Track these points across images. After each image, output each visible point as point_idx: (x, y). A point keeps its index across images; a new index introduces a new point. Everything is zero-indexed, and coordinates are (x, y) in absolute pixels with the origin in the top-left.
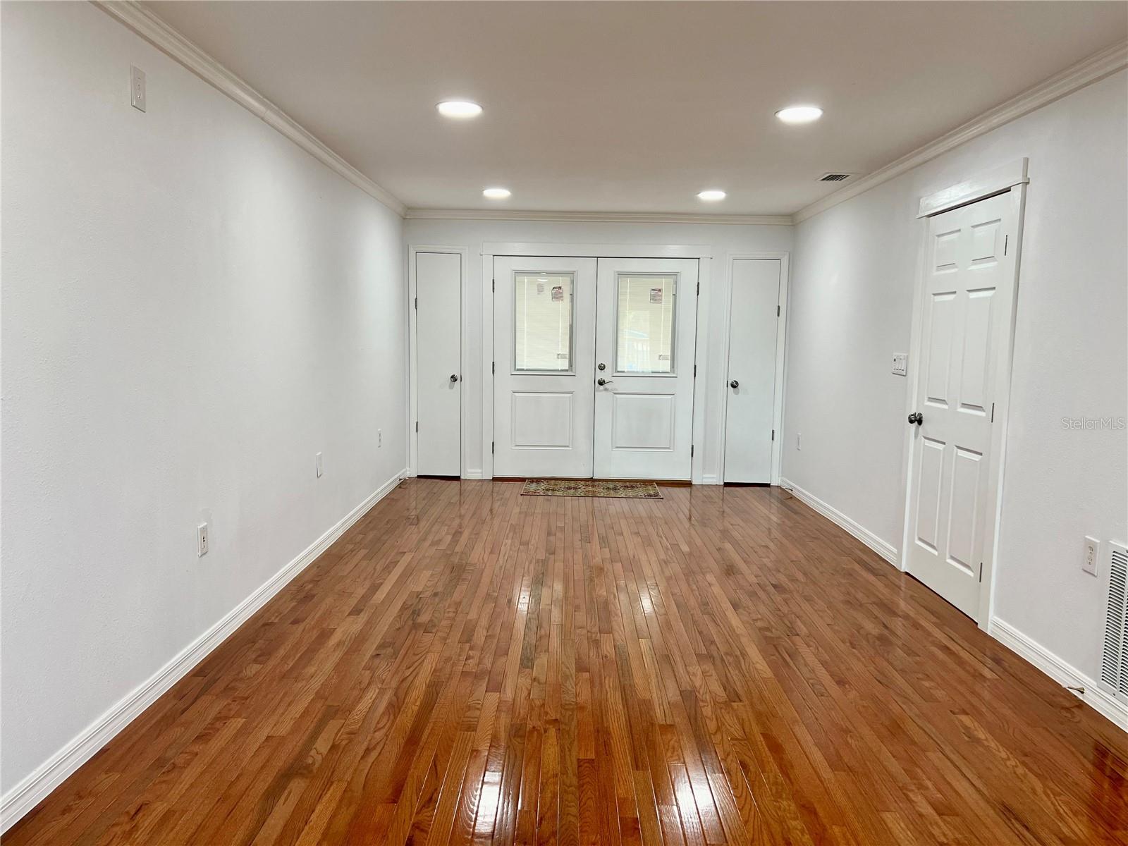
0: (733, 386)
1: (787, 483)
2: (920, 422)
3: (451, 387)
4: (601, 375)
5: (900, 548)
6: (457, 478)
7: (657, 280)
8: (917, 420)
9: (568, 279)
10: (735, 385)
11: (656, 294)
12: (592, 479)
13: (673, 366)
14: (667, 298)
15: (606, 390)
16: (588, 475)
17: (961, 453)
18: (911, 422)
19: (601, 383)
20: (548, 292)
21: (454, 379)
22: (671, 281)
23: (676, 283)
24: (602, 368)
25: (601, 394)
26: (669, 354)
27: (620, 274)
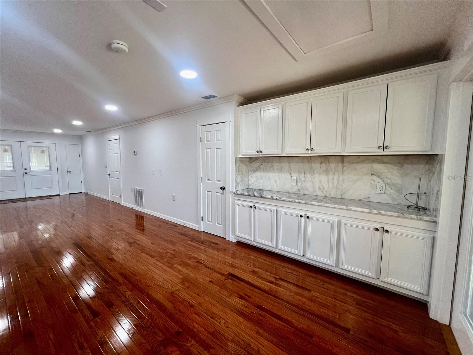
0: (69, 172)
1: (86, 191)
2: (110, 175)
4: (25, 171)
5: (109, 197)
7: (43, 148)
8: (109, 175)
9: (9, 147)
10: (70, 172)
11: (43, 152)
12: (25, 198)
13: (50, 168)
14: (46, 152)
15: (28, 175)
16: (24, 197)
17: (116, 179)
18: (108, 175)
19: (26, 173)
22: (47, 148)
23: (49, 149)
24: (26, 169)
25: (26, 176)
26: (49, 165)
27: (29, 146)
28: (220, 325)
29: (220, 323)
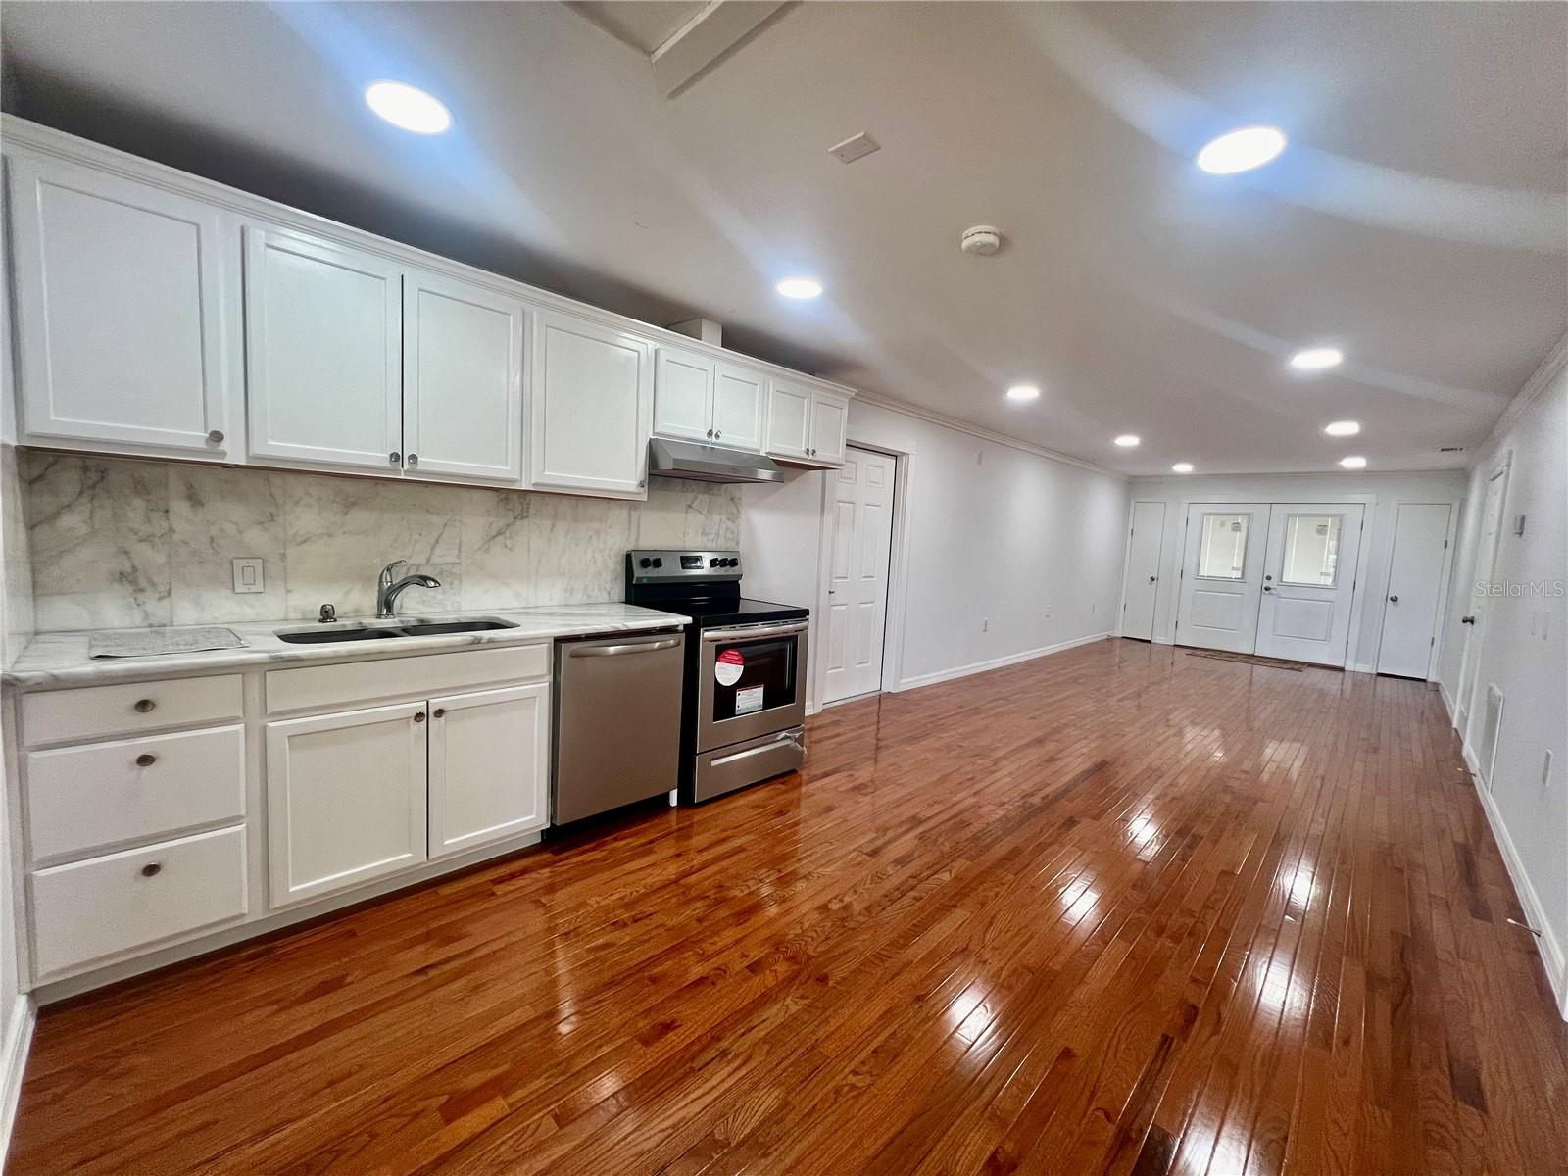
0: (1391, 599)
3: (1150, 584)
4: (1267, 584)
6: (1149, 642)
7: (1325, 519)
9: (1246, 518)
10: (1395, 599)
11: (1322, 530)
12: (1253, 655)
13: (1335, 582)
14: (1331, 533)
15: (1270, 594)
16: (1251, 652)
19: (1267, 589)
20: (1229, 526)
21: (1153, 579)
22: (1337, 520)
23: (1341, 522)
24: (1269, 578)
25: (1266, 596)
26: (1332, 572)
27: (1290, 515)
28: (847, 1070)
29: (855, 1073)
